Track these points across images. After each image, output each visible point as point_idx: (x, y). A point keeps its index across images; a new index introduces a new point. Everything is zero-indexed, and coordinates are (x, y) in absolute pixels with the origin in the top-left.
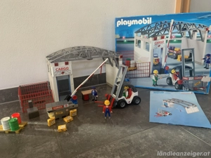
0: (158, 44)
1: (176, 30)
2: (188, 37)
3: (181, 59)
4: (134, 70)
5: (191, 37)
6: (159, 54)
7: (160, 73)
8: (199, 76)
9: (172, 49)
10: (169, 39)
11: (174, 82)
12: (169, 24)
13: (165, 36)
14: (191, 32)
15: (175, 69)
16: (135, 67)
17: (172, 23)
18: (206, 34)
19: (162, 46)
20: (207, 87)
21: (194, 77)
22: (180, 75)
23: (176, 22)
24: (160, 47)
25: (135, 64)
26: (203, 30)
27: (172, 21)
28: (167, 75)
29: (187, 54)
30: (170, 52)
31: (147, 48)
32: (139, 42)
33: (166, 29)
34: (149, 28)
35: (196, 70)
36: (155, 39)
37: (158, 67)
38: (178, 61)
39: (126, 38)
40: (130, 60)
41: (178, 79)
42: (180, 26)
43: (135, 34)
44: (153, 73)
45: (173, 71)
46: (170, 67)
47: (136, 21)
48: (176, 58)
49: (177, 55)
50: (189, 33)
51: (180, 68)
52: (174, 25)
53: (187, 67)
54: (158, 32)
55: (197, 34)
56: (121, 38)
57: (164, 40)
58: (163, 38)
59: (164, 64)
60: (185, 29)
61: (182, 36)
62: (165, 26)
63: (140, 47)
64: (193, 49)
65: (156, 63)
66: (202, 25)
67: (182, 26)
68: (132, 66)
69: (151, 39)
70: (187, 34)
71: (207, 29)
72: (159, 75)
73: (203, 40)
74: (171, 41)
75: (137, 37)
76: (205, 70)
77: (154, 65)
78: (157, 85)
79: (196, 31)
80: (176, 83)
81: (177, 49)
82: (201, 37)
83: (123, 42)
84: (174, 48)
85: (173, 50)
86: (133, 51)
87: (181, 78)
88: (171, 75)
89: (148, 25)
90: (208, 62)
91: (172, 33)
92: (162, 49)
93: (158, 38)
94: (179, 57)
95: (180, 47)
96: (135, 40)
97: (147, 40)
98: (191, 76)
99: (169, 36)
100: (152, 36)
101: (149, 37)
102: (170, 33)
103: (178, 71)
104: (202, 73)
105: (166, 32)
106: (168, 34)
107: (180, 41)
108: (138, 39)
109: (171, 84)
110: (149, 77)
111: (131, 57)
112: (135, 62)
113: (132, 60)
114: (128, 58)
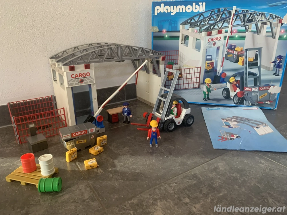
0: (213, 42)
1: (238, 22)
2: (254, 32)
3: (243, 62)
5: (258, 31)
6: (214, 56)
7: (214, 82)
8: (266, 86)
9: (232, 48)
10: (228, 34)
11: (232, 94)
12: (230, 13)
13: (224, 30)
14: (259, 24)
15: (234, 76)
16: (180, 74)
17: (233, 12)
18: (279, 28)
19: (219, 44)
20: (275, 100)
21: (260, 87)
22: (240, 84)
23: (240, 10)
24: (216, 46)
25: (180, 69)
26: (275, 22)
27: (235, 8)
28: (223, 85)
29: (251, 56)
30: (229, 53)
31: (198, 47)
32: (186, 38)
33: (224, 20)
34: (202, 18)
35: (262, 78)
36: (210, 34)
37: (212, 74)
38: (239, 65)
39: (168, 32)
40: (173, 64)
41: (238, 90)
42: (245, 16)
43: (181, 27)
44: (204, 83)
45: (232, 80)
46: (229, 74)
47: (183, 7)
48: (237, 61)
49: (238, 56)
50: (257, 26)
51: (241, 75)
52: (237, 14)
53: (251, 74)
54: (214, 25)
55: (266, 28)
56: (160, 31)
57: (222, 36)
58: (220, 32)
59: (219, 70)
60: (251, 21)
61: (246, 31)
62: (224, 16)
63: (187, 44)
64: (260, 49)
65: (210, 68)
66: (274, 15)
67: (248, 15)
69: (203, 34)
70: (253, 27)
71: (280, 21)
72: (212, 85)
73: (273, 36)
74: (231, 38)
75: (184, 30)
76: (274, 77)
77: (206, 72)
78: (209, 99)
79: (265, 23)
80: (235, 96)
81: (238, 49)
82: (272, 32)
83: (162, 37)
84: (235, 46)
85: (234, 49)
86: (177, 50)
87: (242, 89)
88: (228, 85)
89: (200, 14)
90: (279, 66)
91: (233, 26)
92: (218, 48)
93: (214, 32)
94: (241, 59)
95: (243, 45)
96: (180, 35)
97: (198, 36)
98: (255, 85)
99: (229, 30)
100: (205, 30)
101: (200, 32)
102: (230, 26)
104: (270, 81)
105: (225, 24)
106: (227, 27)
107: (243, 38)
108: (186, 33)
109: (228, 97)
110: (199, 87)
111: (175, 60)
112: (180, 67)
113: (176, 64)
114: (170, 61)
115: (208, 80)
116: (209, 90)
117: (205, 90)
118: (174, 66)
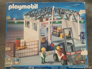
0: (44, 25)
1: (57, 14)
2: (66, 19)
3: (63, 36)
4: (24, 48)
5: (68, 19)
6: (46, 33)
7: (47, 50)
9: (55, 28)
10: (52, 21)
11: (60, 58)
12: (51, 9)
13: (49, 19)
14: (68, 15)
15: (59, 45)
16: (25, 45)
17: (53, 9)
18: (78, 17)
19: (47, 26)
20: (86, 60)
21: (75, 51)
23: (57, 8)
24: (46, 27)
25: (25, 43)
26: (75, 14)
27: (54, 7)
28: (53, 51)
29: (67, 32)
30: (54, 31)
31: (36, 29)
32: (28, 23)
33: (49, 13)
34: (36, 12)
35: (76, 46)
36: (42, 21)
37: (45, 45)
38: (61, 38)
39: (17, 19)
40: (20, 39)
41: (63, 55)
42: (59, 11)
43: (25, 17)
44: (41, 51)
45: (58, 48)
46: (56, 44)
47: (25, 6)
48: (59, 36)
49: (60, 33)
50: (67, 16)
51: (63, 44)
52: (55, 10)
53: (69, 43)
54: (44, 15)
55: (72, 17)
56: (12, 19)
57: (49, 21)
58: (47, 20)
59: (50, 42)
60: (63, 13)
61: (61, 19)
62: (48, 11)
63: (29, 27)
64: (71, 28)
65: (44, 41)
66: (74, 10)
67: (61, 11)
68: (21, 45)
69: (38, 21)
70: (65, 17)
71: (78, 14)
72: (46, 52)
73: (76, 21)
74: (54, 22)
75: (26, 19)
76: (82, 45)
77: (42, 43)
78: (45, 62)
79: (71, 15)
80: (62, 59)
81: (59, 29)
82: (75, 19)
83: (13, 23)
84: (57, 27)
85: (56, 29)
86: (23, 30)
87: (65, 54)
88: (56, 52)
89: (35, 10)
90: (83, 38)
91: (54, 16)
92: (47, 29)
93: (44, 20)
94: (61, 35)
95: (61, 27)
96: (24, 21)
97: (35, 22)
98: (73, 51)
99: (52, 18)
100: (39, 19)
101: (36, 19)
102: (53, 16)
103: (62, 47)
104: (80, 47)
105: (50, 15)
106: (51, 17)
107: (61, 22)
108: (28, 20)
109: (57, 60)
110: (38, 54)
111: (21, 37)
112: (25, 41)
113: (22, 39)
114: (18, 37)
115: (43, 49)
116: (45, 56)
117: (42, 56)
118: (21, 41)
